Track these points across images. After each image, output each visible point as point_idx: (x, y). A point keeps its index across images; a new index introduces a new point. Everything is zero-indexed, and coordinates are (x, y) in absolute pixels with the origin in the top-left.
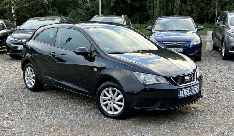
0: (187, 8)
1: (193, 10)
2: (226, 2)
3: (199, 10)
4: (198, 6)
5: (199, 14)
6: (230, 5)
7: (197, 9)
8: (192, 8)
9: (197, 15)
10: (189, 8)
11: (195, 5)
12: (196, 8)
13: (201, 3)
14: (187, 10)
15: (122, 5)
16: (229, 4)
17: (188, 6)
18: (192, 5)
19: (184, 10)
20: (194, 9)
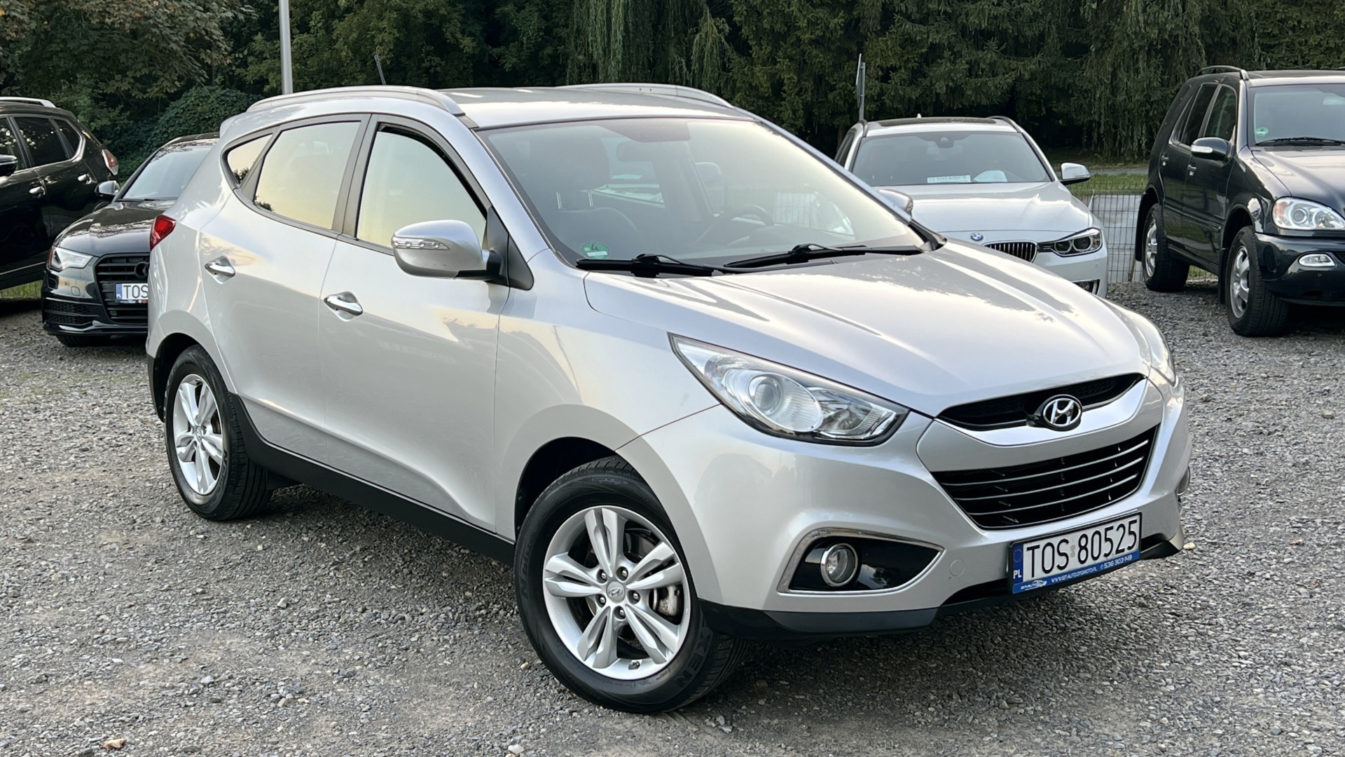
0: (753, 74)
1: (778, 87)
2: (933, 47)
3: (809, 85)
4: (802, 65)
5: (808, 108)
6: (954, 63)
7: (799, 81)
8: (772, 76)
9: (801, 112)
10: (760, 75)
11: (791, 59)
12: (795, 78)
13: (815, 52)
14: (750, 85)
15: (437, 60)
16: (947, 54)
17: (757, 69)
18: (775, 63)
19: (738, 85)
20: (786, 81)
